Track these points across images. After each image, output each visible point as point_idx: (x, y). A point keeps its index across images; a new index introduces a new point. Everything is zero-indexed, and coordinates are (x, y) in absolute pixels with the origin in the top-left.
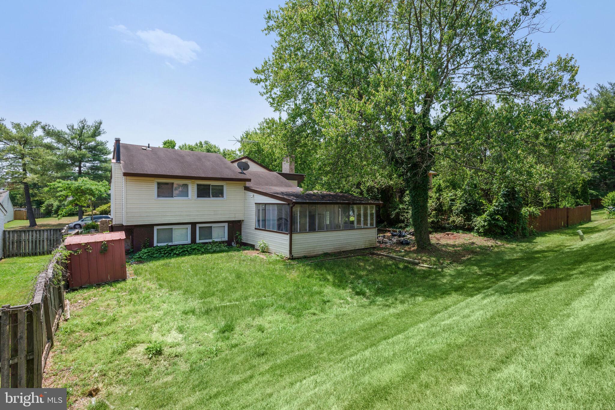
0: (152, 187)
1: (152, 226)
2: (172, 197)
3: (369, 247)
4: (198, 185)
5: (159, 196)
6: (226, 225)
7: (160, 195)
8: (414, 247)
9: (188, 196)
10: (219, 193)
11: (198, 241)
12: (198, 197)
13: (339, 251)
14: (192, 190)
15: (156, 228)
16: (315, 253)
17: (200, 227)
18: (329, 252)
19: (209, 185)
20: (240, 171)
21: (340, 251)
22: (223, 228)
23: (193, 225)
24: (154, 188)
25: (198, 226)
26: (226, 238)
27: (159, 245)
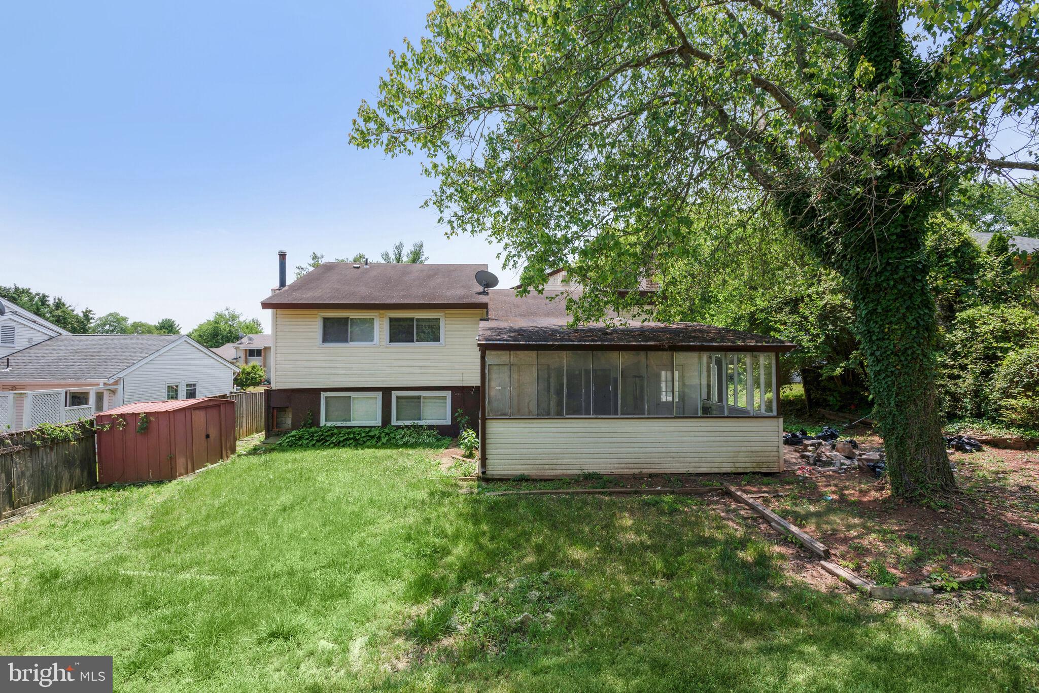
0: (314, 326)
1: (316, 392)
2: (346, 341)
3: (748, 470)
4: (391, 320)
5: (325, 340)
6: (448, 394)
7: (327, 337)
8: (882, 489)
9: (372, 340)
10: (431, 333)
11: (394, 422)
12: (391, 341)
13: (636, 471)
14: (381, 327)
15: (323, 395)
16: (559, 472)
17: (398, 397)
18: (602, 472)
19: (412, 320)
20: (480, 289)
21: (640, 474)
22: (441, 401)
23: (386, 392)
24: (316, 327)
25: (394, 394)
26: (448, 421)
27: (329, 424)
